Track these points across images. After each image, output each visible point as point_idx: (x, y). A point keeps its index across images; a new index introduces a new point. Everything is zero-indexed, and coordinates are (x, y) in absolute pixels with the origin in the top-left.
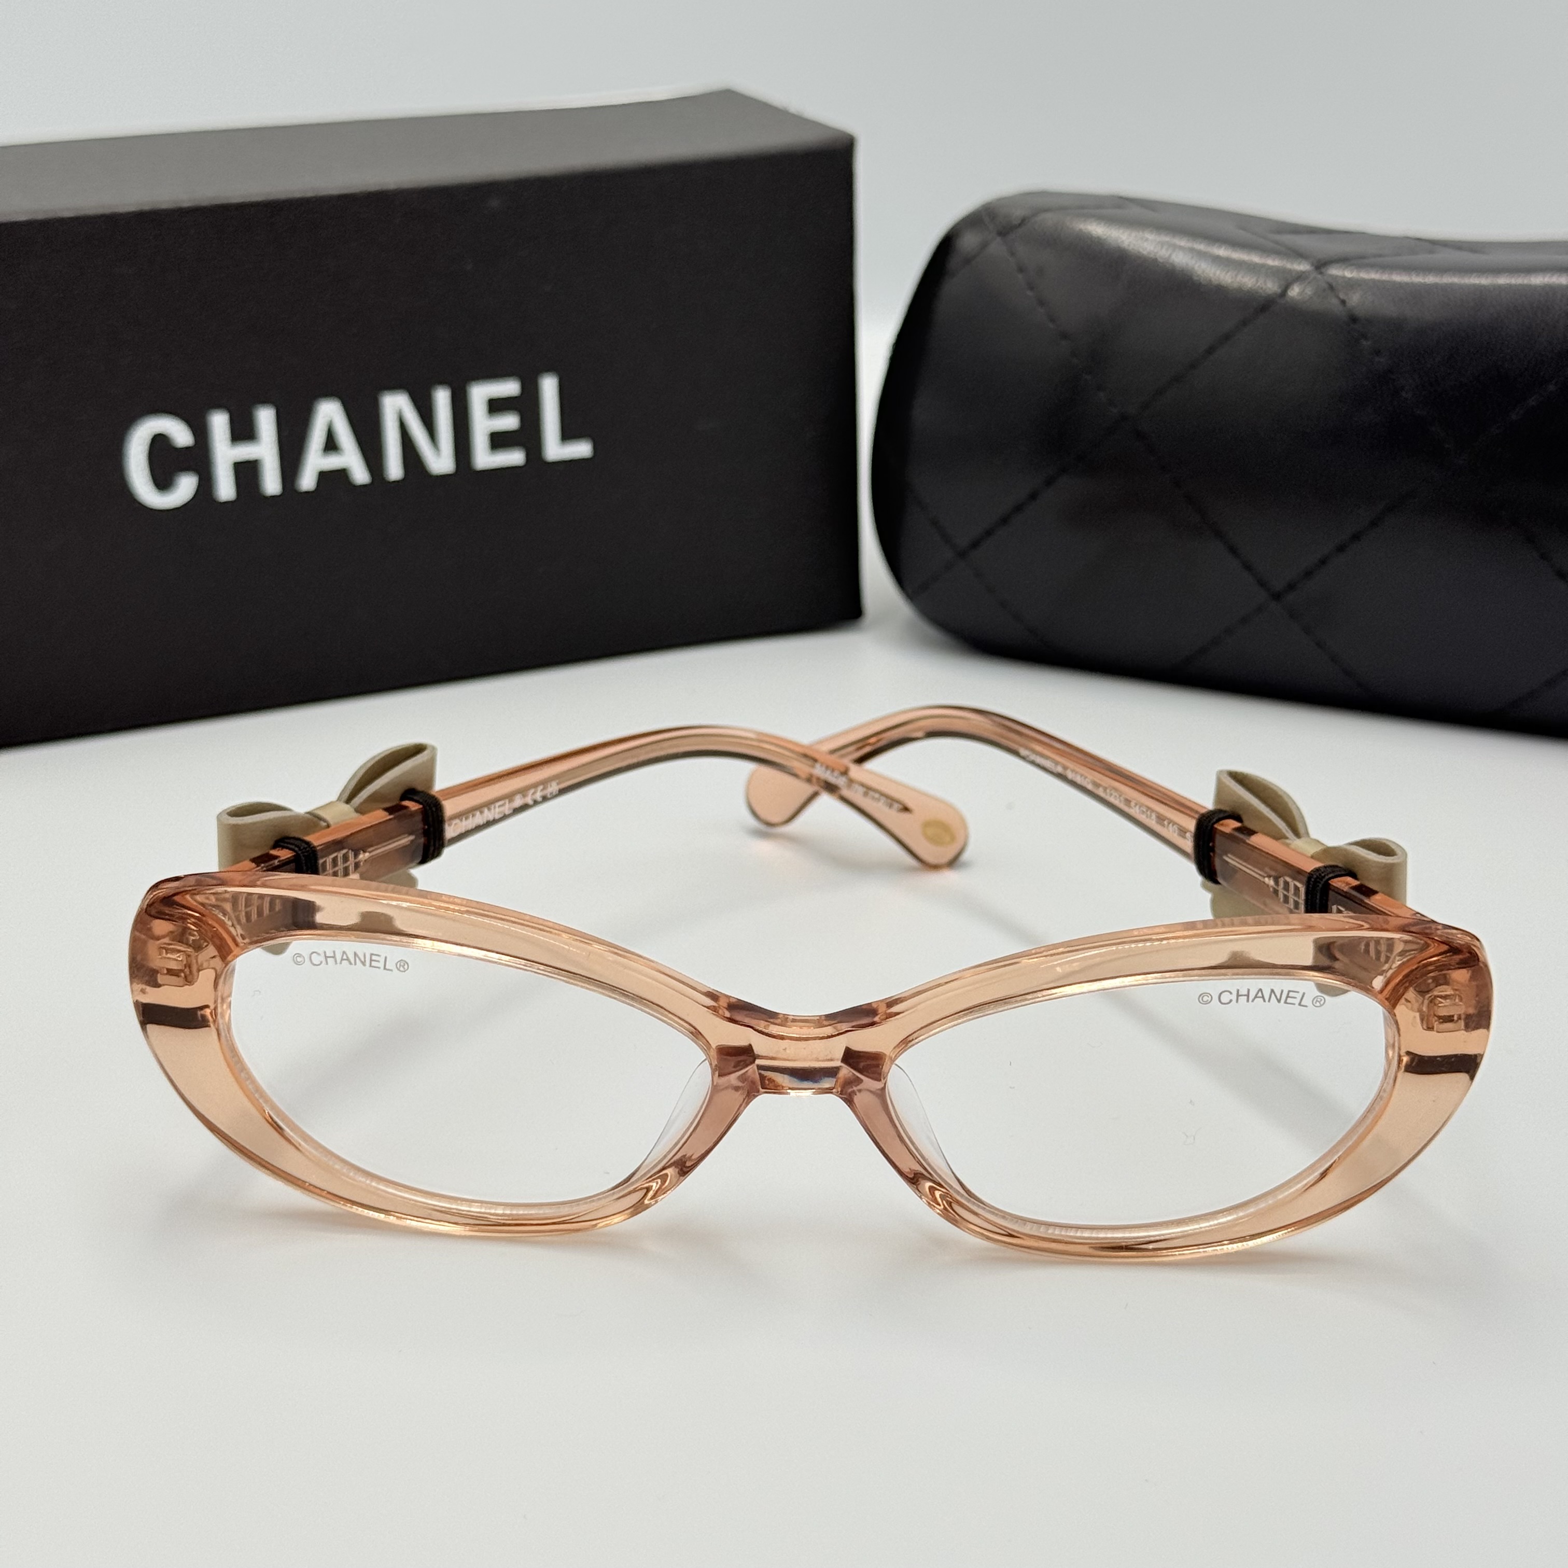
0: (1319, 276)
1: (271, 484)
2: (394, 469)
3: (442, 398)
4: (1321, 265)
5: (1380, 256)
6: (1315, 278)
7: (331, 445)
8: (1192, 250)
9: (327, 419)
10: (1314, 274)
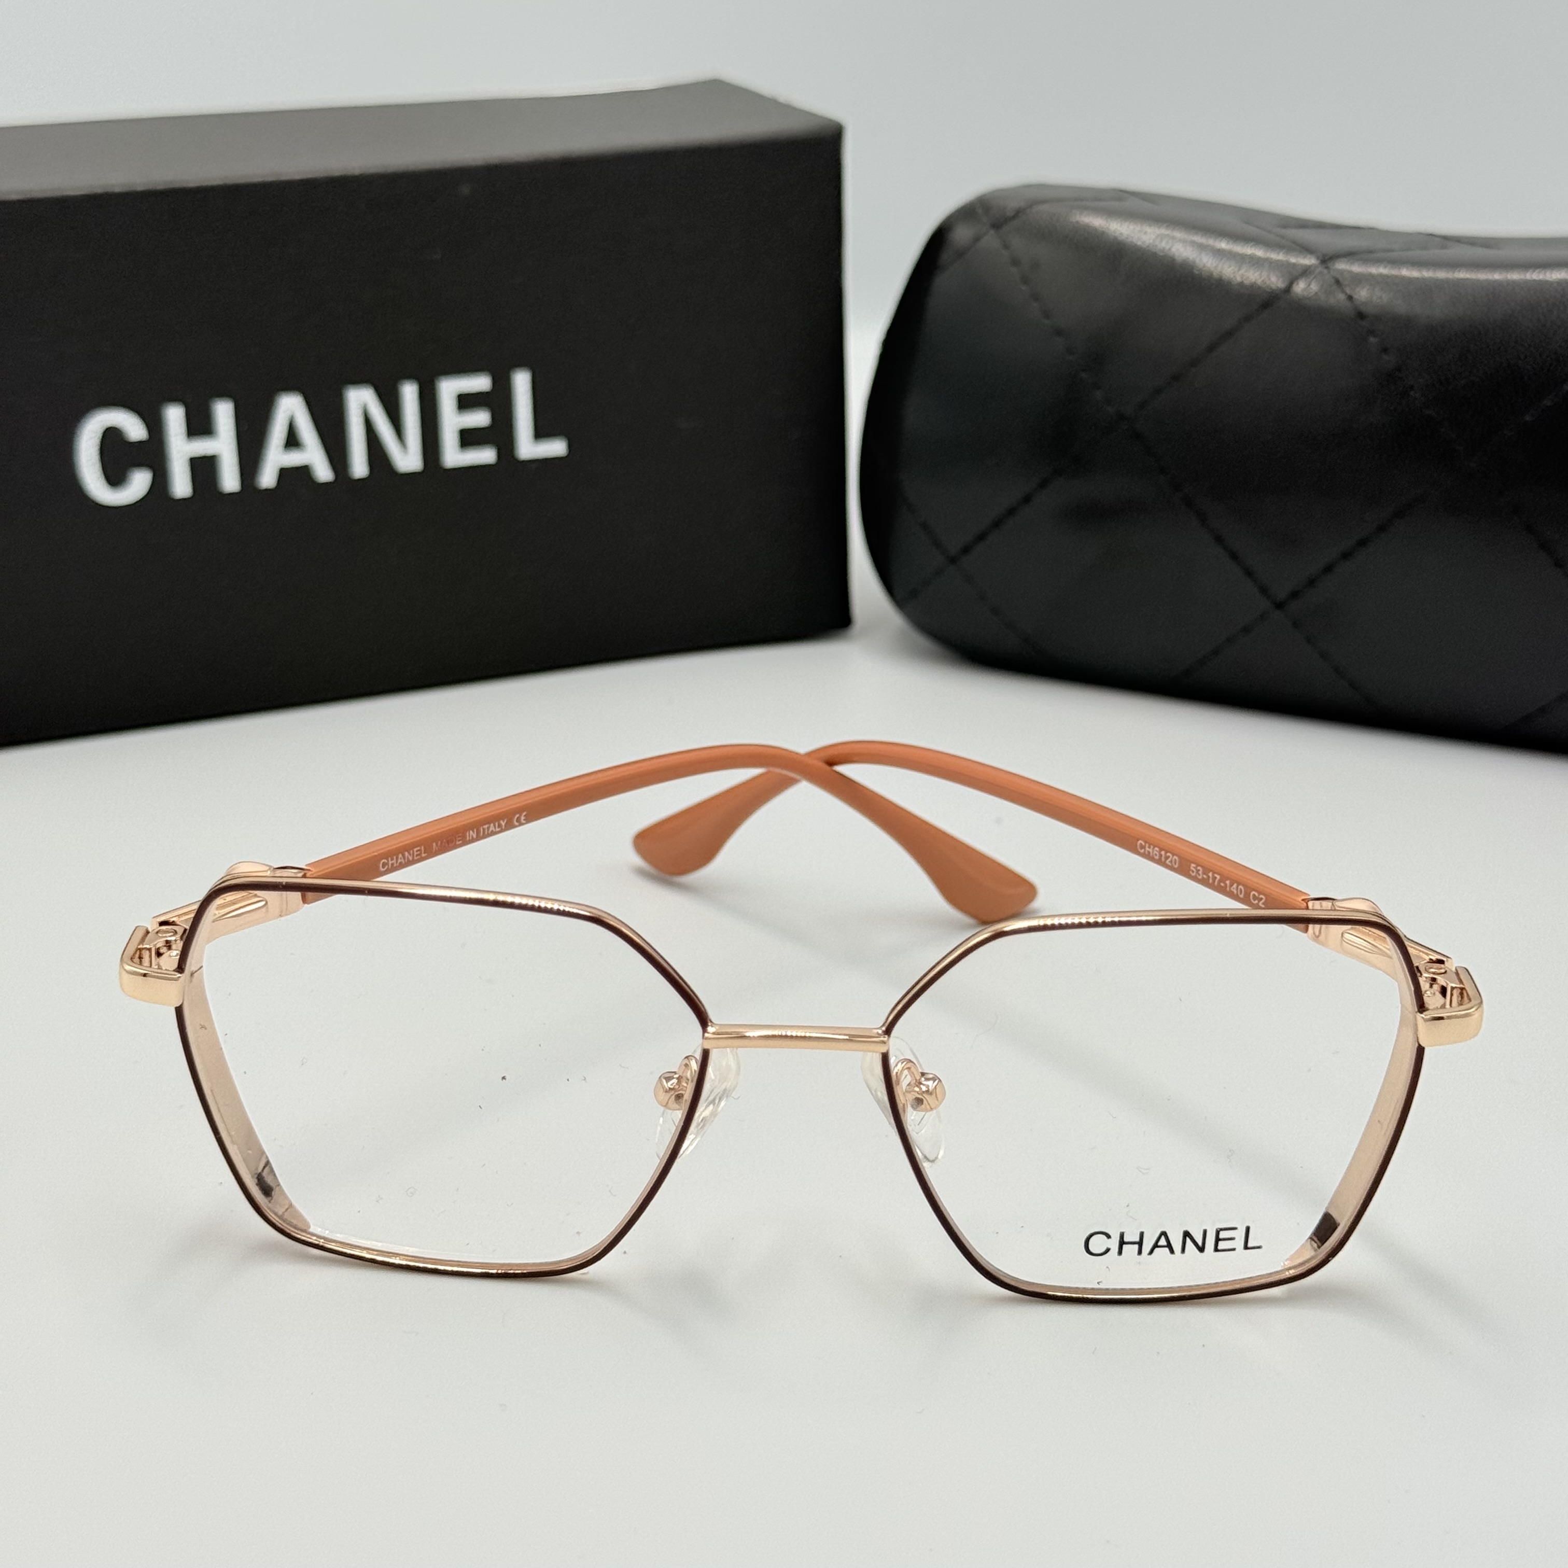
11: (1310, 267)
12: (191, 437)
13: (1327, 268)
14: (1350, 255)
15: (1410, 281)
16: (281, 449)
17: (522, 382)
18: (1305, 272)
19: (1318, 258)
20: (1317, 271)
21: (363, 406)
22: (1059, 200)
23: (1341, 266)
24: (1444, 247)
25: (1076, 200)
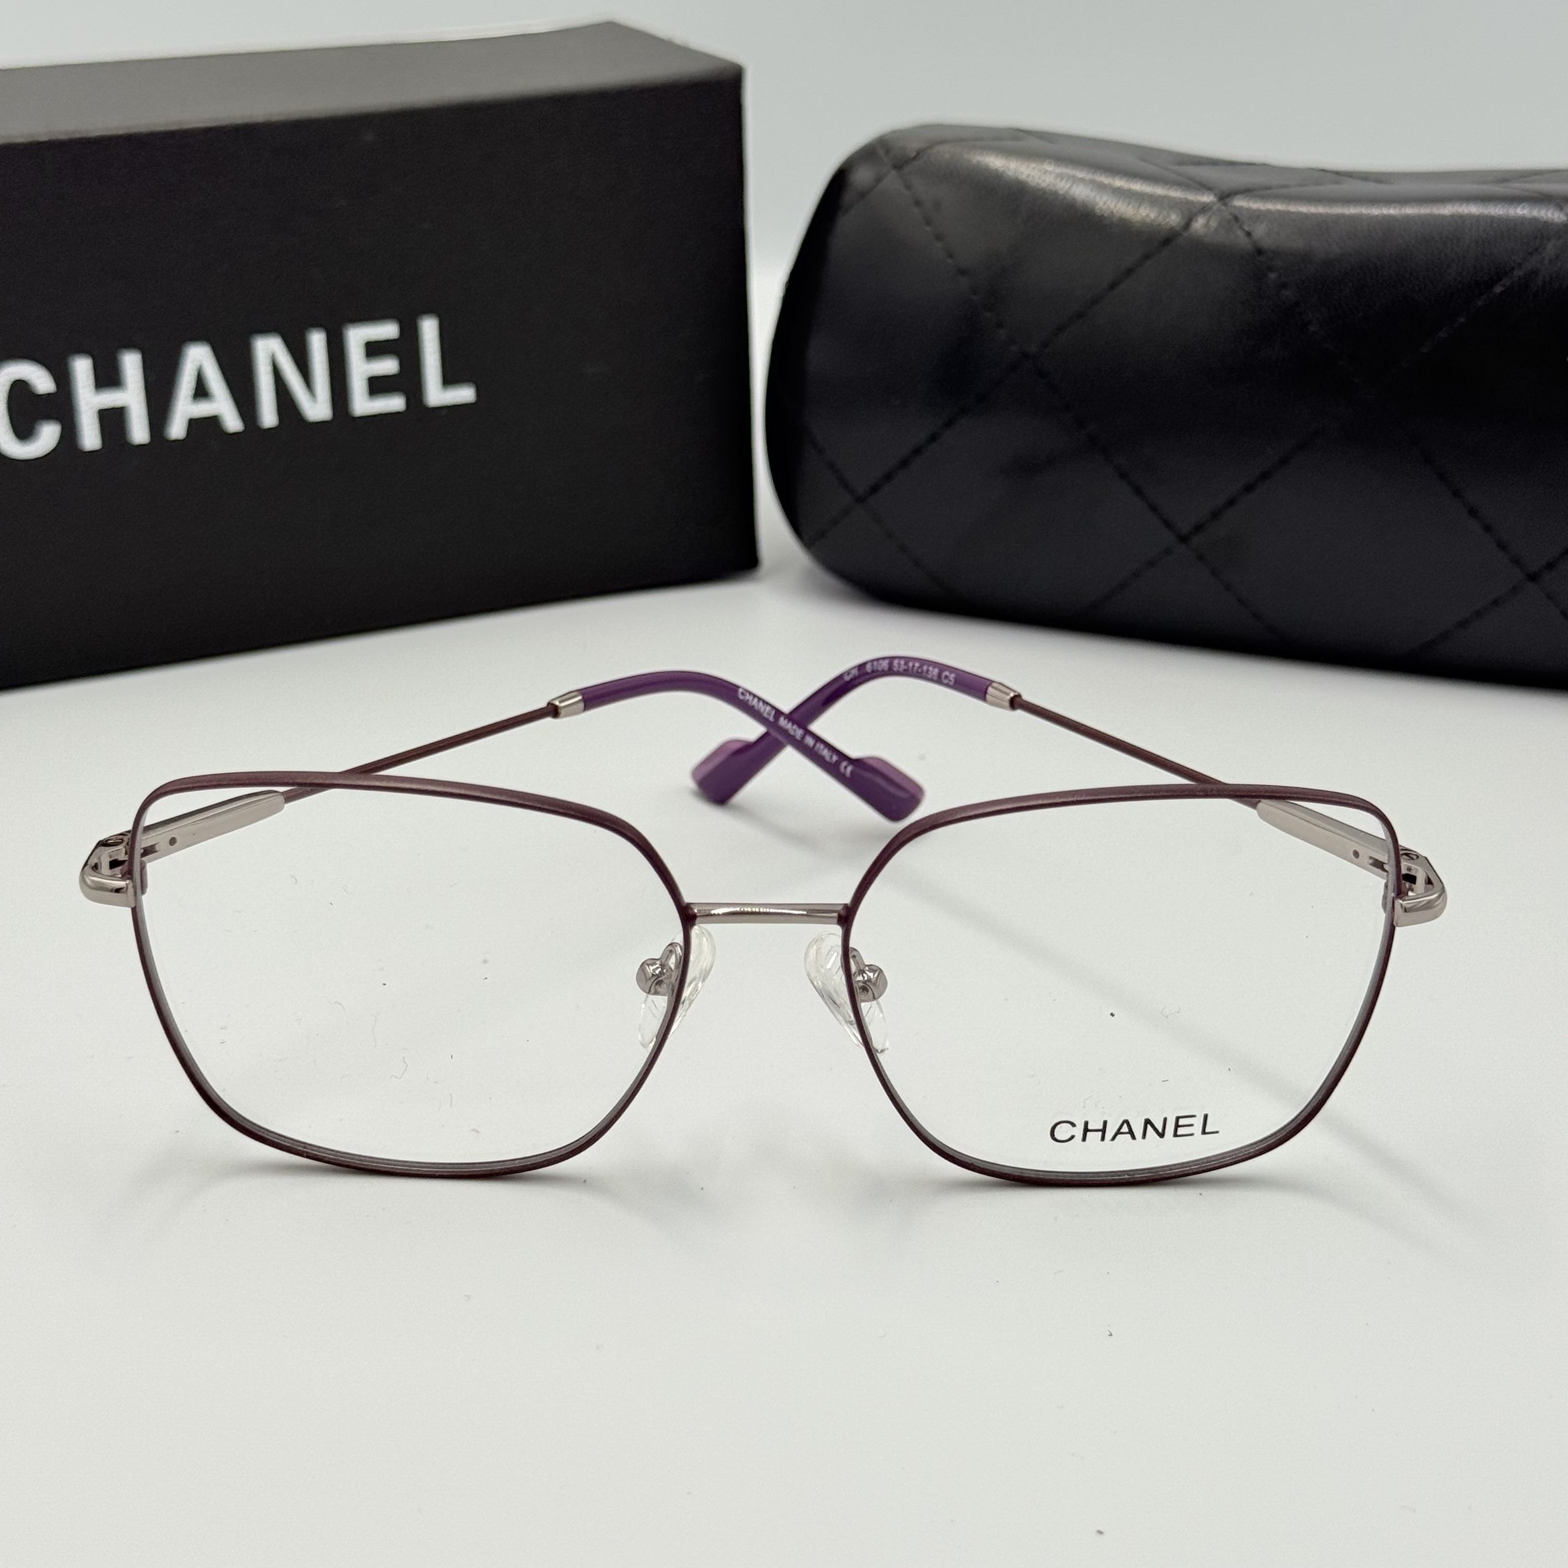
0: (1223, 208)
1: (139, 432)
2: (269, 416)
3: (317, 341)
4: (1225, 197)
5: (1285, 186)
6: (1218, 210)
7: (201, 391)
8: (1092, 182)
9: (198, 364)
10: (1218, 205)
11: (1208, 204)
12: (99, 389)
13: (1225, 205)
14: (1247, 191)
15: (1307, 216)
16: (190, 399)
17: (429, 329)
18: (1204, 209)
19: (1216, 195)
20: (1215, 208)
21: (271, 354)
22: (958, 140)
23: (1240, 202)
24: (1338, 183)
25: (976, 140)
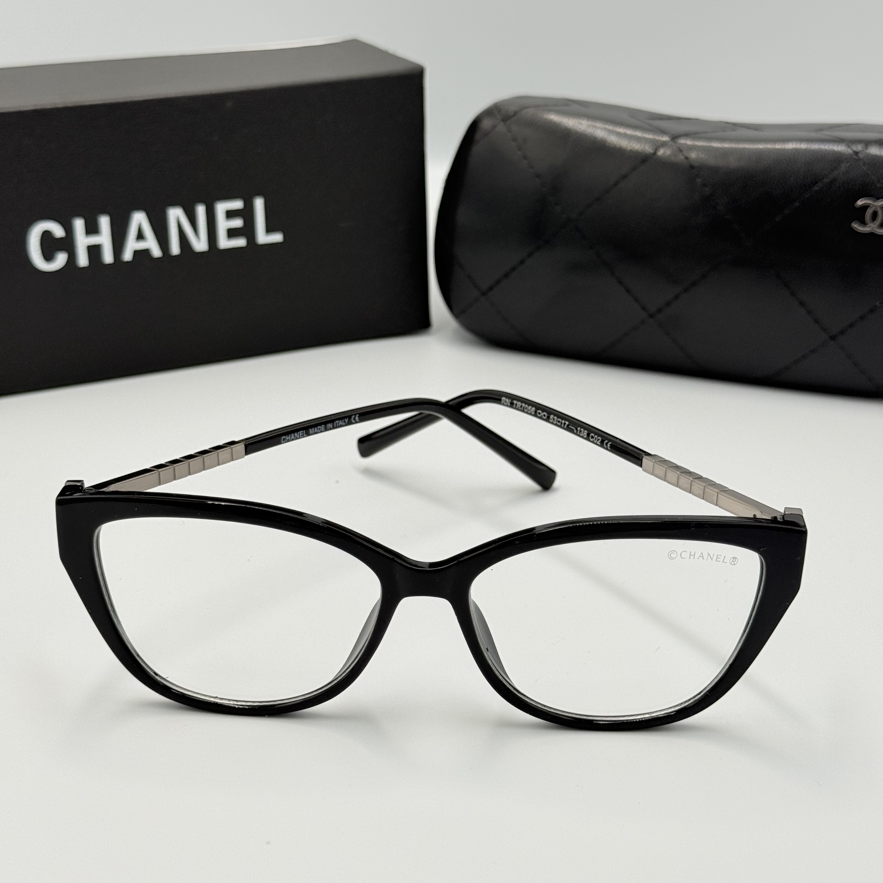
11: (666, 141)
12: (88, 235)
14: (686, 135)
16: (135, 240)
17: (259, 204)
18: (664, 144)
19: (669, 137)
20: (669, 144)
21: (177, 217)
22: (536, 106)
23: (682, 141)
24: (734, 130)
25: (545, 105)
